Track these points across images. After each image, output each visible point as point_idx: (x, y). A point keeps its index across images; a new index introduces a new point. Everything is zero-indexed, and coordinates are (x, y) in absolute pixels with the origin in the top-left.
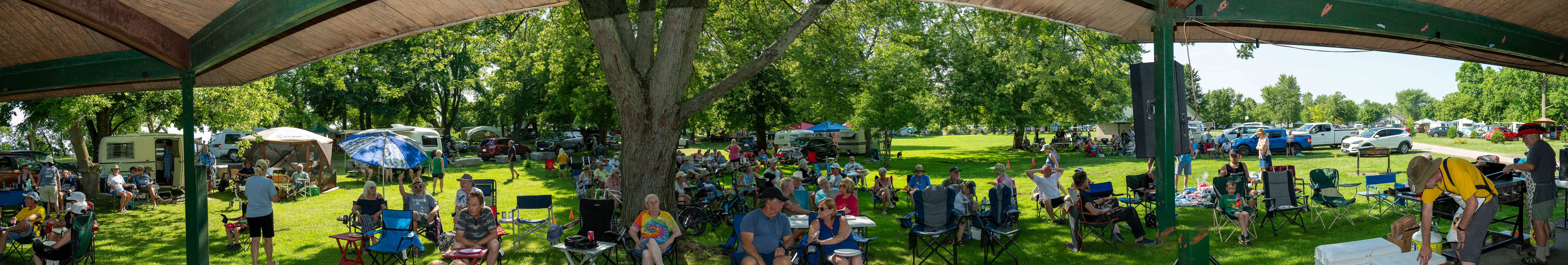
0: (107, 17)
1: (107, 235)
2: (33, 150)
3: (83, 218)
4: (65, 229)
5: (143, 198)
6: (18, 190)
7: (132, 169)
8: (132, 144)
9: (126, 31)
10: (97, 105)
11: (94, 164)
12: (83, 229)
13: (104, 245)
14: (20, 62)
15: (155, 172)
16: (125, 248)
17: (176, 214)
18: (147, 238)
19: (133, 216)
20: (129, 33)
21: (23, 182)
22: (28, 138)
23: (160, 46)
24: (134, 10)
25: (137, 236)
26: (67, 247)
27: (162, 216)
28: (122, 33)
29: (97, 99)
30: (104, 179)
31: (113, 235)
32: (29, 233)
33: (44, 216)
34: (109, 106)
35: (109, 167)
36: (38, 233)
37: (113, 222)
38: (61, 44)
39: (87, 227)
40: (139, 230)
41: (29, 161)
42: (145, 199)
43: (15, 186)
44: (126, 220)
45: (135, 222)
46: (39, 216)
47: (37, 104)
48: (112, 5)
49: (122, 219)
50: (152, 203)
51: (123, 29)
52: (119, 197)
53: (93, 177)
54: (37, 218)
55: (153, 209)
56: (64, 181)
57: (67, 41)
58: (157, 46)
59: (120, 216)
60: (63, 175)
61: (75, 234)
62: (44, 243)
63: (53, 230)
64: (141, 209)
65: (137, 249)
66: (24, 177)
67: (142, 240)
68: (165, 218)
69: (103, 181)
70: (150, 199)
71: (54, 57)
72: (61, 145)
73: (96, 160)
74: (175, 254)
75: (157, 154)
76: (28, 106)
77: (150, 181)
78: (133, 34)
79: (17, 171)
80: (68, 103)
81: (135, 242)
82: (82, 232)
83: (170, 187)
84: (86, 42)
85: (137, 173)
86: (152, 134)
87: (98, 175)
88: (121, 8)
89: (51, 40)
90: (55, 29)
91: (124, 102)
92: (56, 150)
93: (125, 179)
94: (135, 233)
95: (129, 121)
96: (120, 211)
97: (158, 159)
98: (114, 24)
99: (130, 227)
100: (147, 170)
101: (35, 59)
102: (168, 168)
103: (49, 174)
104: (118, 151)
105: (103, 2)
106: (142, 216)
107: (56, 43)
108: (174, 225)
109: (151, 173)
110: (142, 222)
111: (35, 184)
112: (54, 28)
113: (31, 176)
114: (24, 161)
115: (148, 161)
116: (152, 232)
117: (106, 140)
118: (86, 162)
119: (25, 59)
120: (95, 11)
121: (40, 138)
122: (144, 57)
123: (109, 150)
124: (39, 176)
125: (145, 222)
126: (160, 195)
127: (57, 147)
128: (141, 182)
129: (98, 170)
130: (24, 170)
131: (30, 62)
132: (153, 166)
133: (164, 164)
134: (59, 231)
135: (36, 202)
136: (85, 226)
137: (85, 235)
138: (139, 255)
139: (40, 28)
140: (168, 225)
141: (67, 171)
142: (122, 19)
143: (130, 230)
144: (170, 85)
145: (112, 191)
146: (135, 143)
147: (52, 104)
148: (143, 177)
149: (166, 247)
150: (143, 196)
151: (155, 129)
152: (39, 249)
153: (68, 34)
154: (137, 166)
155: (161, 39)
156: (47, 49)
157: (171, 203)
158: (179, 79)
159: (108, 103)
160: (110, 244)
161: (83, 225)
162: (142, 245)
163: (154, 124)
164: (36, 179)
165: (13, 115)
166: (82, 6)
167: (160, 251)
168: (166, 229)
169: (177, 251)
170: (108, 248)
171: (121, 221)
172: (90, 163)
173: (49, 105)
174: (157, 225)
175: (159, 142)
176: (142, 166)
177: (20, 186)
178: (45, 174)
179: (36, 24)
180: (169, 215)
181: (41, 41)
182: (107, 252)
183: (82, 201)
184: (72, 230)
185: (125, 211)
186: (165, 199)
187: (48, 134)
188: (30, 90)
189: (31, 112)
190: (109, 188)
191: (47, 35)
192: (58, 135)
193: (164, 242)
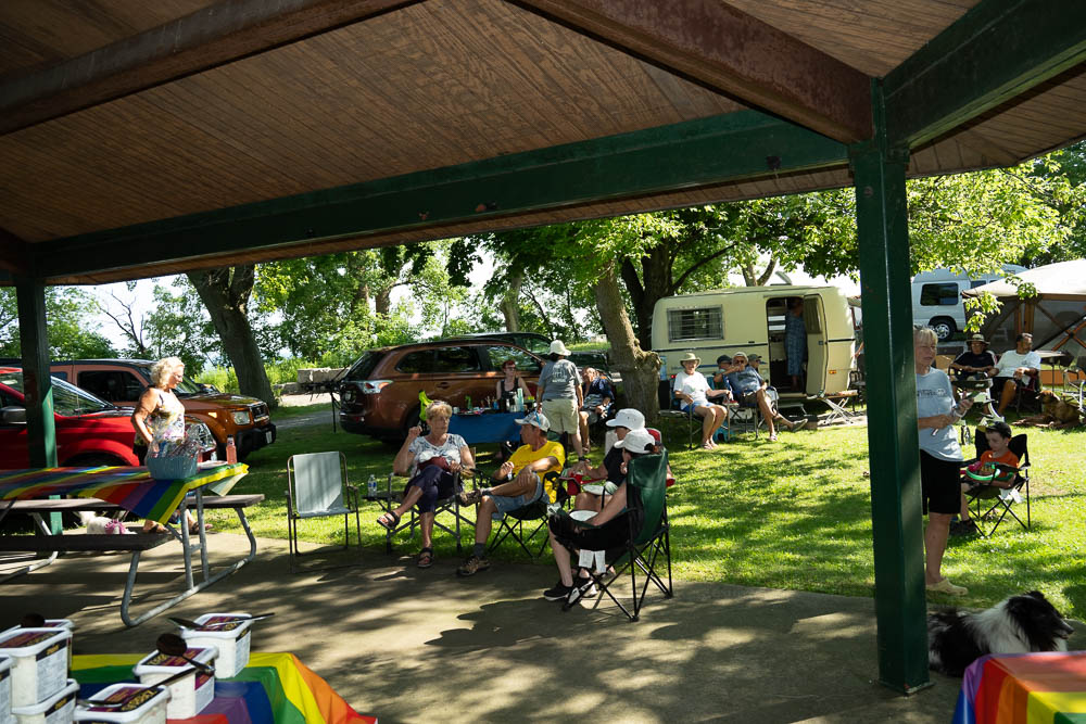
0: (699, 40)
1: (683, 496)
2: (515, 331)
3: (648, 463)
4: (610, 485)
5: (748, 418)
6: (499, 411)
7: (722, 360)
8: (718, 310)
9: (738, 69)
10: (650, 234)
11: (645, 353)
12: (650, 483)
13: (679, 516)
14: (509, 148)
15: (768, 366)
16: (723, 522)
17: (819, 450)
18: (764, 501)
19: (730, 456)
20: (745, 72)
21: (507, 396)
22: (503, 308)
23: (809, 96)
24: (752, 18)
25: (743, 497)
26: (619, 521)
27: (790, 455)
28: (731, 73)
29: (649, 222)
30: (667, 382)
31: (694, 495)
32: (536, 496)
33: (562, 462)
34: (675, 234)
35: (676, 358)
36: (553, 495)
37: (691, 468)
38: (595, 108)
39: (655, 481)
40: (746, 483)
41: (512, 353)
42: (751, 421)
43: (492, 404)
44: (717, 464)
45: (736, 468)
46: (555, 462)
47: (525, 237)
48: (708, 13)
49: (707, 463)
50: (766, 428)
51: (732, 65)
52: (700, 417)
53: (644, 378)
54: (550, 467)
55: (768, 441)
56: (590, 389)
57: (608, 100)
58: (803, 98)
59: (703, 456)
60: (585, 378)
61: (634, 493)
62: (572, 515)
63: (588, 488)
64: (744, 441)
65: (747, 523)
66: (509, 386)
67: (753, 504)
68: (797, 459)
69: (666, 387)
70: (760, 420)
71: (581, 137)
72: (569, 318)
73: (646, 343)
74: (829, 536)
75: (772, 328)
76: (506, 242)
77: (761, 384)
78: (752, 74)
79: (491, 374)
80: (590, 232)
81: (741, 509)
82: (648, 490)
83: (800, 395)
84: (647, 101)
85: (732, 368)
86: (751, 288)
87: (654, 374)
88: (726, 15)
89: (576, 100)
90: (584, 74)
91: (702, 225)
92: (559, 329)
93: (710, 381)
94: (738, 490)
95: (707, 264)
96: (702, 445)
97: (774, 337)
98: (714, 55)
99: (728, 479)
100: (754, 361)
101: (540, 142)
102: (794, 356)
103: (559, 377)
104: (692, 325)
105: (690, 6)
106: (748, 454)
107: (584, 105)
108: (817, 473)
109: (760, 366)
110: (749, 467)
111: (531, 398)
112: (583, 72)
113: (521, 382)
114: (501, 354)
115: (752, 344)
116: (773, 488)
117: (665, 305)
118: (631, 350)
119: (520, 143)
120: (675, 28)
121: (525, 306)
122: (770, 123)
123: (671, 323)
124: (539, 382)
125: (756, 467)
126: (780, 411)
127: (562, 324)
128: (742, 385)
129: (654, 364)
130: (508, 371)
131: (529, 148)
132: (764, 353)
133: (785, 347)
134: (597, 489)
135: (543, 433)
136: (653, 478)
137: (653, 494)
138: (755, 535)
139: (553, 72)
140: (806, 474)
141: (592, 370)
142: (729, 43)
143: (727, 484)
144: (819, 182)
145: (684, 405)
146: (725, 309)
147: (558, 236)
148: (747, 375)
149: (807, 519)
150: (748, 414)
151: (757, 277)
152: (562, 528)
153: (612, 85)
154: (731, 354)
155: (809, 79)
156: (567, 118)
157: (805, 428)
158: (846, 166)
159: (672, 228)
160: (690, 514)
161: (648, 475)
162: (756, 515)
163: (755, 268)
164: (533, 389)
165: (475, 263)
166: (649, 18)
167: (796, 528)
168: (801, 482)
169: (832, 530)
170: (689, 521)
171: (704, 465)
172: (637, 351)
173: (552, 240)
174: (783, 474)
175: (774, 304)
176: (744, 353)
177: (502, 403)
178: (552, 377)
179: (545, 64)
180: (804, 453)
181: (553, 102)
182: (689, 530)
183: (637, 426)
184: (629, 487)
185: (711, 446)
186: (792, 420)
187: (542, 299)
188: (512, 211)
189: (512, 255)
190: (679, 399)
191: (567, 89)
192: (561, 300)
193: (801, 509)
